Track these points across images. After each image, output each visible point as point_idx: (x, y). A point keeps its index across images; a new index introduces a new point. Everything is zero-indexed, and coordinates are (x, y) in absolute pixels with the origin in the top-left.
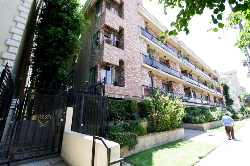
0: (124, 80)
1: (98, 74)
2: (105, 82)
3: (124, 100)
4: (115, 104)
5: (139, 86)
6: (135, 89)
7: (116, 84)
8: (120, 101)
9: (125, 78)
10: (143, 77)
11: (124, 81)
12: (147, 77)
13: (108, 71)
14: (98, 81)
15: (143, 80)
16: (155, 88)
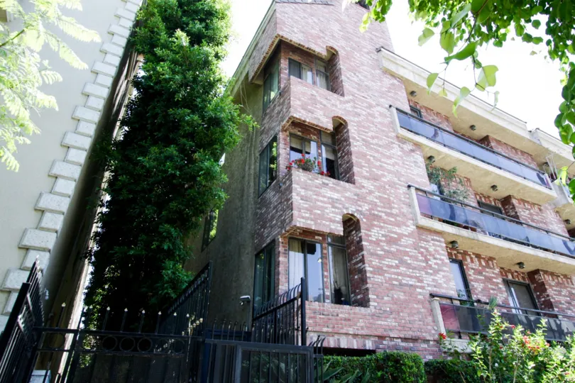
0: (364, 280)
1: (280, 269)
2: (303, 295)
3: (374, 357)
4: (342, 373)
5: (420, 297)
6: (407, 310)
7: (339, 298)
8: (360, 359)
9: (368, 275)
10: (430, 266)
11: (367, 283)
12: (444, 264)
13: (309, 256)
14: (281, 292)
15: (432, 277)
16: (479, 301)
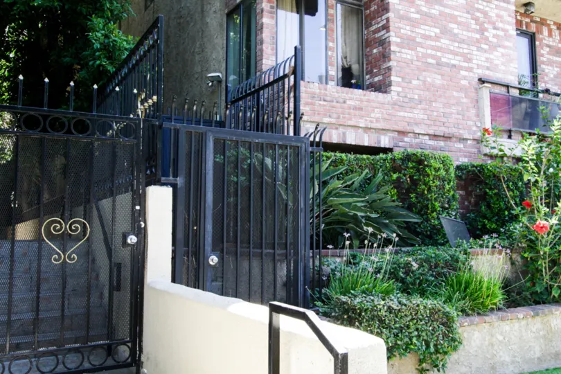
0: (385, 56)
1: (264, 35)
2: (297, 71)
3: (390, 156)
4: (347, 173)
5: (463, 82)
6: (443, 100)
7: (348, 79)
8: (372, 157)
9: (393, 48)
10: (487, 38)
11: (390, 60)
12: (507, 37)
13: (307, 18)
14: (265, 68)
15: (487, 55)
16: (547, 91)
